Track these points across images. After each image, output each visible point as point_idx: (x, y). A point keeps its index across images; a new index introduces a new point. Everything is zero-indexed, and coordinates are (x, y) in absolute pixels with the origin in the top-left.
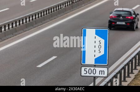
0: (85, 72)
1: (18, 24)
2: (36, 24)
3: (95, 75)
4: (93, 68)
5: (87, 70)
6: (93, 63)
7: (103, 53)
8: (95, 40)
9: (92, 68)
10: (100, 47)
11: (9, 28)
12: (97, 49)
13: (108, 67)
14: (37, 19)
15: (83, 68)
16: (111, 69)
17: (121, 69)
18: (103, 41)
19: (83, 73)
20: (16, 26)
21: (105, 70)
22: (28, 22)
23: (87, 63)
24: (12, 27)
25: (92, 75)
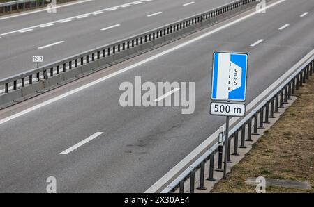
0: (216, 110)
1: (131, 45)
2: (154, 45)
3: (229, 114)
4: (227, 104)
5: (219, 107)
6: (226, 98)
7: (239, 85)
8: (230, 68)
9: (225, 105)
10: (236, 77)
11: (119, 50)
12: (232, 80)
13: (246, 103)
14: (156, 38)
15: (213, 105)
16: (249, 106)
17: (263, 107)
18: (240, 70)
19: (213, 110)
20: (128, 47)
21: (242, 107)
22: (144, 43)
23: (218, 97)
24: (124, 49)
25: (225, 113)
